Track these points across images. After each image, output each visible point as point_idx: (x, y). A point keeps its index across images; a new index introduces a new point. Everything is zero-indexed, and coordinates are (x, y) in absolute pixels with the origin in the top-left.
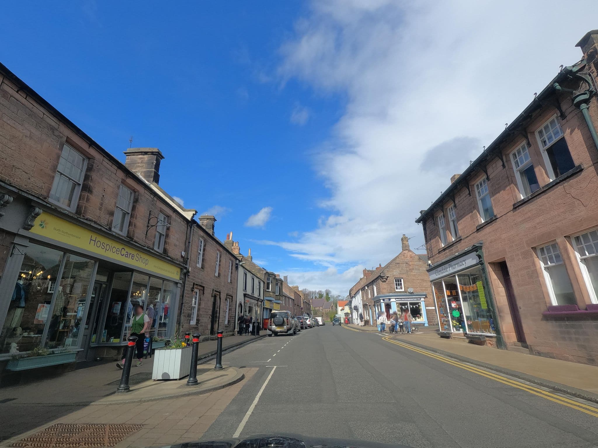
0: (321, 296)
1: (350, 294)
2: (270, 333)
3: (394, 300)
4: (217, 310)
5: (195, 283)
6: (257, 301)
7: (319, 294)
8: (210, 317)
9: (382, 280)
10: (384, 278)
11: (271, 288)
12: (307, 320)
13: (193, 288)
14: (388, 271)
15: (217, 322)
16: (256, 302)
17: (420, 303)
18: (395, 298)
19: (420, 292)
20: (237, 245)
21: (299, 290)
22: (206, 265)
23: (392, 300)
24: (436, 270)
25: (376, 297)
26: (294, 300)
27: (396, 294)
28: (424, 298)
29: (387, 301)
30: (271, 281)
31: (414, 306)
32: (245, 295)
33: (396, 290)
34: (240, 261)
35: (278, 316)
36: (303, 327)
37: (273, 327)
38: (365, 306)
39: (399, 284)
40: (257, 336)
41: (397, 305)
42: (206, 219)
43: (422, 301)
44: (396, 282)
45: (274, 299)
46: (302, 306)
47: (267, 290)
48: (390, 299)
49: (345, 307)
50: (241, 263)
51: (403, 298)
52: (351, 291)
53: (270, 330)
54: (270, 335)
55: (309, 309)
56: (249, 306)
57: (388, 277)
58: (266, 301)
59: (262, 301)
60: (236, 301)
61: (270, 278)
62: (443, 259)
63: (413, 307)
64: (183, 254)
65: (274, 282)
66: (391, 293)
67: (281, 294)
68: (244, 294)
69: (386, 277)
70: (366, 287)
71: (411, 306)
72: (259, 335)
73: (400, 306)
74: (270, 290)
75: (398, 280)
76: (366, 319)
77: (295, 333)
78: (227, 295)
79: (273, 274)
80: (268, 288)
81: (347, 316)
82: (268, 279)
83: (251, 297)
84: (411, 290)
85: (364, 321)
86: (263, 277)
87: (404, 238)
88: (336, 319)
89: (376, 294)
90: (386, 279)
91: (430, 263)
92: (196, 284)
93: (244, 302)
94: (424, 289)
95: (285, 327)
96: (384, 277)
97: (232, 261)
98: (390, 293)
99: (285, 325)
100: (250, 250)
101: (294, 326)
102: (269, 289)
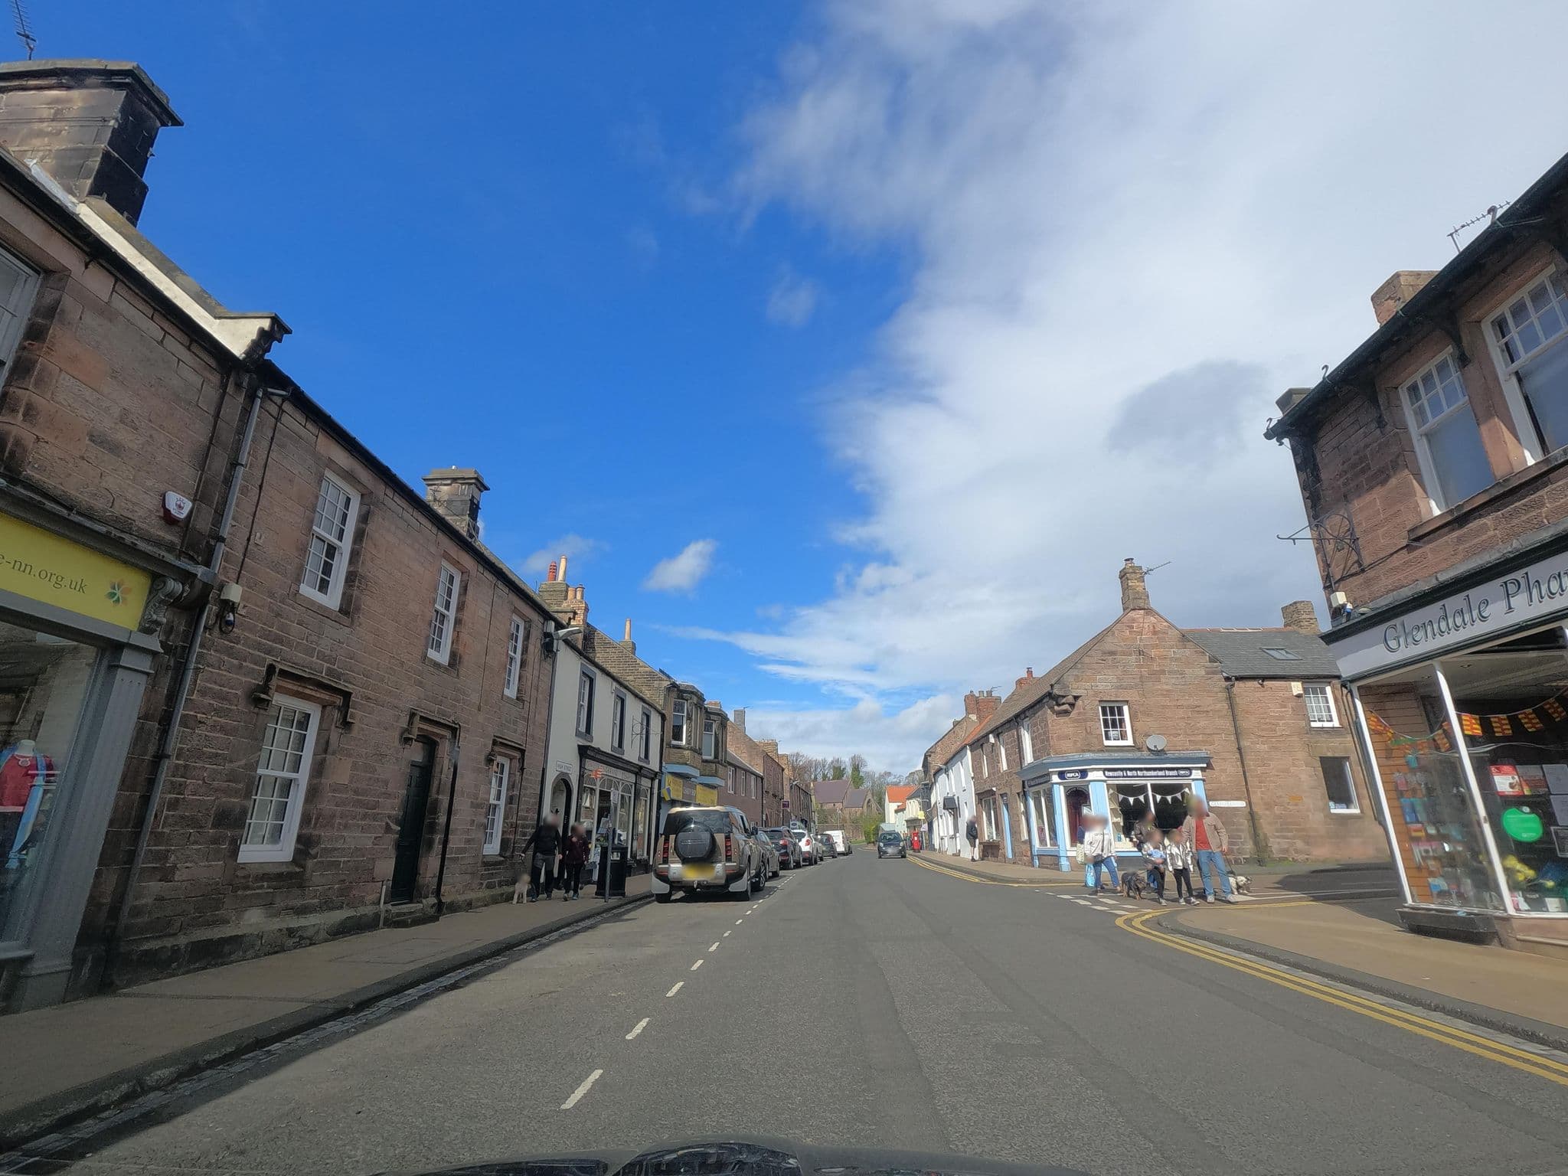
0: (839, 772)
1: (926, 764)
2: (664, 888)
3: (1099, 775)
4: (437, 799)
5: (279, 666)
6: (636, 774)
7: (834, 767)
8: (388, 829)
9: (1056, 707)
10: (1064, 700)
11: (689, 737)
12: (800, 840)
13: (265, 688)
14: (1077, 679)
15: (437, 847)
16: (632, 778)
17: (1189, 786)
18: (1104, 770)
19: (1187, 750)
20: (579, 597)
21: (779, 753)
22: (369, 603)
23: (1091, 776)
24: (1394, 627)
25: (1032, 767)
26: (762, 779)
27: (1106, 755)
28: (1202, 769)
29: (1073, 779)
30: (688, 714)
31: (1169, 798)
32: (584, 752)
33: (1107, 743)
34: (559, 626)
35: (693, 826)
36: (789, 861)
37: (672, 865)
38: (984, 797)
39: (1114, 721)
40: (613, 901)
41: (1111, 791)
42: (449, 482)
43: (1193, 780)
44: (1104, 714)
45: (695, 773)
46: (787, 797)
47: (674, 742)
48: (1084, 773)
49: (908, 802)
50: (562, 632)
51: (1131, 770)
52: (930, 756)
53: (663, 877)
54: (663, 899)
55: (807, 807)
56: (600, 791)
57: (1076, 698)
58: (668, 780)
59: (654, 776)
60: (544, 771)
61: (682, 705)
62: (1444, 565)
63: (1164, 800)
64: (180, 504)
65: (699, 717)
66: (1089, 751)
67: (720, 760)
68: (579, 746)
69: (1070, 699)
70: (991, 736)
71: (1159, 797)
72: (623, 894)
73: (1121, 797)
74: (684, 742)
75: (1112, 709)
76: (986, 838)
77: (756, 888)
78: (495, 743)
79: (692, 693)
80: (677, 735)
81: (915, 827)
82: (678, 708)
83: (611, 761)
84: (1155, 742)
85: (980, 843)
86: (659, 701)
87: (1131, 571)
88: (888, 837)
89: (1029, 758)
90: (1072, 705)
91: (1341, 603)
92: (281, 670)
93: (581, 776)
94: (1200, 738)
95: (719, 866)
96: (1064, 697)
97: (528, 622)
98: (1083, 751)
99: (720, 862)
100: (628, 623)
101: (754, 863)
102: (682, 741)
